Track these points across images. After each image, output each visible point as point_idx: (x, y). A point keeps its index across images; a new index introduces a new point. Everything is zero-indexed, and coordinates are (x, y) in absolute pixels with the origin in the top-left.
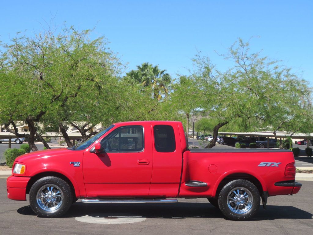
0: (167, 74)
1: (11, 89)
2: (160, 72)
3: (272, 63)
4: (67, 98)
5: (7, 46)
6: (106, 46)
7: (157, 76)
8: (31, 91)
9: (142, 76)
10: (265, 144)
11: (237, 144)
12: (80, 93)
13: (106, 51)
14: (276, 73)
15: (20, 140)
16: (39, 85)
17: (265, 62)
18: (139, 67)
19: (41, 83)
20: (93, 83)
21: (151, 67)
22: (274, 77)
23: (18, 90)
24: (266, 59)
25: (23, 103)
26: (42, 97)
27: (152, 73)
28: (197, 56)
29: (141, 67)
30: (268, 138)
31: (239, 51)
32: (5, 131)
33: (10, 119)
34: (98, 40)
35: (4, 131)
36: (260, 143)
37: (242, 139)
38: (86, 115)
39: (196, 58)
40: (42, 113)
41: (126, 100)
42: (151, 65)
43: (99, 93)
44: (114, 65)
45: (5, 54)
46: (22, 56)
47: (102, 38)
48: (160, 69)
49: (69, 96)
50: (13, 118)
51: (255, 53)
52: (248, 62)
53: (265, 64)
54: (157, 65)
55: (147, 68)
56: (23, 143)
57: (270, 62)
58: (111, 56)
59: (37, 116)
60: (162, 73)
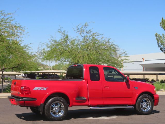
10: (52, 77)
36: (49, 77)
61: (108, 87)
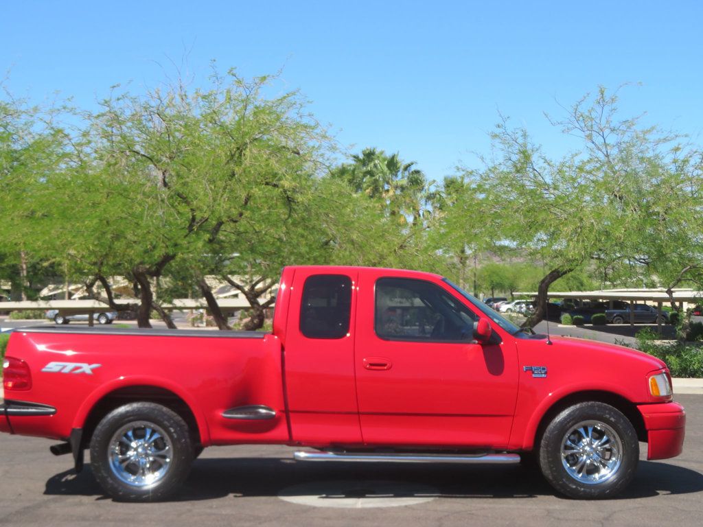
0: (417, 172)
1: (102, 207)
2: (402, 167)
3: (665, 140)
4: (220, 224)
5: (90, 116)
6: (305, 111)
7: (396, 175)
8: (143, 210)
9: (364, 176)
10: (624, 316)
11: (566, 316)
12: (247, 214)
13: (305, 121)
14: (675, 162)
15: (107, 317)
16: (160, 199)
17: (652, 137)
18: (356, 158)
19: (164, 193)
20: (277, 191)
21: (383, 156)
22: (672, 169)
23: (115, 210)
24: (655, 131)
25: (126, 238)
26: (167, 223)
27: (385, 169)
28: (499, 126)
29: (361, 157)
30: (632, 302)
31: (594, 115)
32: (74, 299)
33: (97, 271)
34: (285, 98)
35: (73, 297)
36: (614, 313)
37: (573, 307)
38: (258, 261)
39: (498, 131)
40: (168, 258)
41: (348, 225)
42: (382, 153)
43: (288, 212)
44: (322, 151)
45: (85, 134)
46: (124, 137)
47: (294, 94)
48: (403, 160)
49: (224, 219)
50: (104, 269)
51: (630, 119)
52: (612, 139)
53: (650, 142)
54: (396, 154)
55: (372, 160)
56: (114, 322)
57: (662, 137)
58: (316, 131)
59: (156, 264)
60: (406, 168)
61: (385, 365)
